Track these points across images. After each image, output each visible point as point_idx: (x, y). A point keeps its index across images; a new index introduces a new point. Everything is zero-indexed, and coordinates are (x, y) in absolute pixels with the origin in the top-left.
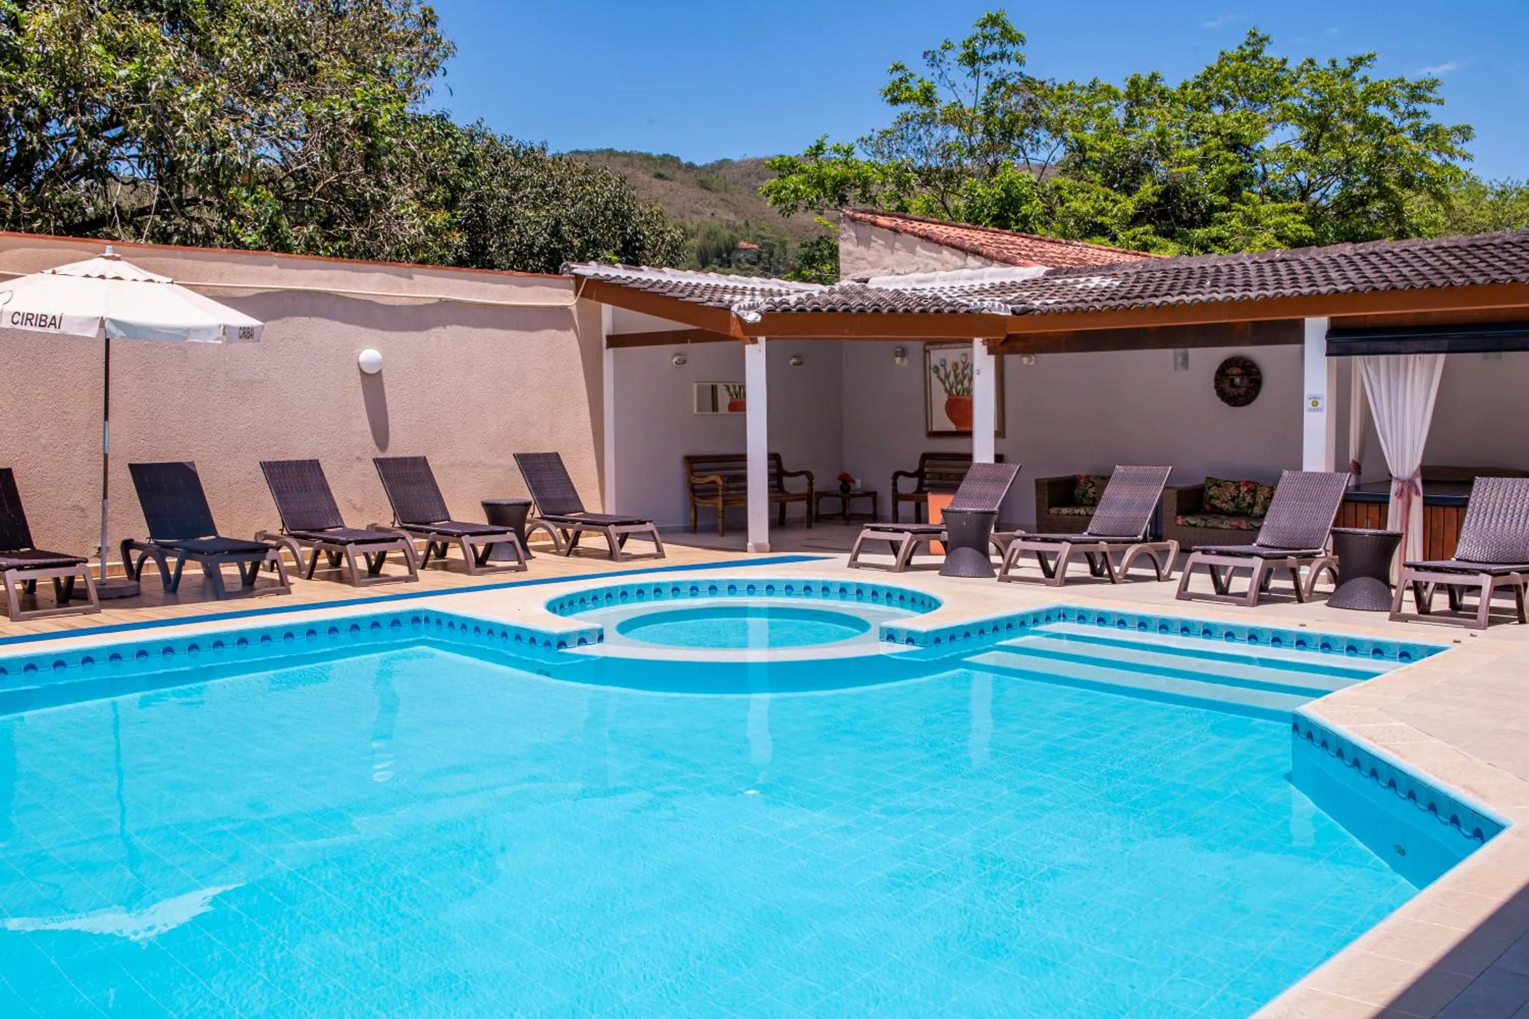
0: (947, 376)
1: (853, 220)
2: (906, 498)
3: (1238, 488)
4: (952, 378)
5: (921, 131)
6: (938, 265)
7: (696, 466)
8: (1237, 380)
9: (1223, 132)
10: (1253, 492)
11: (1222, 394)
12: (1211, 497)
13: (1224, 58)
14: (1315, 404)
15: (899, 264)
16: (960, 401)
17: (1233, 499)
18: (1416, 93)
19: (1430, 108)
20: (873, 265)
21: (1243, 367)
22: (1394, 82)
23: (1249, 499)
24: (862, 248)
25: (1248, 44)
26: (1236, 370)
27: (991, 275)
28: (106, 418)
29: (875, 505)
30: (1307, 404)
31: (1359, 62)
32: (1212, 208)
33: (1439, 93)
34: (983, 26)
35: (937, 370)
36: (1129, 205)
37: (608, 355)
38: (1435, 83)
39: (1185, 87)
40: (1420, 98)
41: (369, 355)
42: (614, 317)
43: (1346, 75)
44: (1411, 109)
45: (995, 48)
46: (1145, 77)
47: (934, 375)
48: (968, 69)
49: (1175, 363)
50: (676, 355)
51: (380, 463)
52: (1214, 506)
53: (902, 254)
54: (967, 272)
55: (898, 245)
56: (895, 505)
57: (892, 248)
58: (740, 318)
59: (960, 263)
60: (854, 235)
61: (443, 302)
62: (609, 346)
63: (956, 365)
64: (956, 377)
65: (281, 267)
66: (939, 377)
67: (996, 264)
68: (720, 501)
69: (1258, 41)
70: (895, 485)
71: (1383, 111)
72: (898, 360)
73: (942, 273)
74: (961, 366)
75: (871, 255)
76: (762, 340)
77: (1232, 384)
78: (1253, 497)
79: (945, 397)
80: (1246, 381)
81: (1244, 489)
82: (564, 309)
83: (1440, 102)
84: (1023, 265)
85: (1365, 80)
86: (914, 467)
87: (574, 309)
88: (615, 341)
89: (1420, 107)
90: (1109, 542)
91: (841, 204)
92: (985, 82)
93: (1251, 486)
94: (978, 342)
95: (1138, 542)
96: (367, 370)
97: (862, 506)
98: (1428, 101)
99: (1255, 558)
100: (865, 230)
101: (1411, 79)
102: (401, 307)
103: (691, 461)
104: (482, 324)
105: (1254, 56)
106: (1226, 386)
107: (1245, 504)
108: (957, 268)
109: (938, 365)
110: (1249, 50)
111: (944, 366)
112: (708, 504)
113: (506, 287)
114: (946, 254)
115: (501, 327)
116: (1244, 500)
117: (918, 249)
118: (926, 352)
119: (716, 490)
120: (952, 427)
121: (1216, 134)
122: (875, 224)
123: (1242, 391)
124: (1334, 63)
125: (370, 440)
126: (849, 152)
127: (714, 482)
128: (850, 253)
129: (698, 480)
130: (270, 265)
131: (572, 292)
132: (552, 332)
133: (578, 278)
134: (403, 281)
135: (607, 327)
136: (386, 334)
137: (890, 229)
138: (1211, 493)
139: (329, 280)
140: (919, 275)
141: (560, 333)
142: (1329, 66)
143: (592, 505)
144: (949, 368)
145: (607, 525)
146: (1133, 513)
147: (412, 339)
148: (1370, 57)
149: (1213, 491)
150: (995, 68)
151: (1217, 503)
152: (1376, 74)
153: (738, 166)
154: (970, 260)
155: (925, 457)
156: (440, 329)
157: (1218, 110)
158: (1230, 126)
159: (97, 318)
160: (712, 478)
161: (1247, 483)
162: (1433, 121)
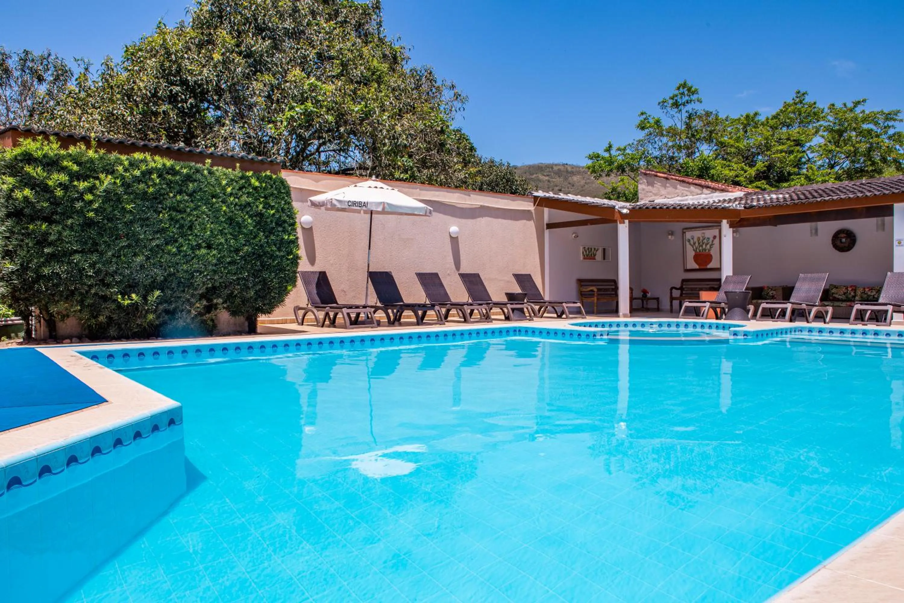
0: (694, 243)
1: (646, 174)
2: (676, 299)
3: (847, 289)
4: (697, 244)
5: (656, 139)
6: (688, 193)
7: (582, 283)
8: (844, 240)
9: (792, 139)
10: (855, 290)
11: (835, 246)
12: (833, 293)
13: (786, 105)
14: (900, 243)
15: (668, 193)
16: (700, 255)
17: (845, 294)
18: (889, 117)
19: (896, 124)
20: (655, 195)
21: (846, 234)
22: (878, 113)
23: (852, 294)
24: (650, 187)
25: (797, 97)
26: (843, 235)
27: (717, 197)
28: (369, 249)
29: (658, 304)
30: (895, 243)
31: (857, 104)
32: (790, 174)
33: (900, 116)
34: (678, 89)
35: (689, 241)
36: (752, 172)
37: (547, 232)
38: (899, 112)
39: (768, 119)
40: (892, 119)
41: (454, 229)
42: (550, 215)
43: (851, 110)
44: (886, 124)
45: (686, 98)
46: (752, 114)
47: (687, 243)
48: (676, 110)
49: (811, 233)
50: (574, 233)
51: (461, 275)
52: (835, 297)
53: (670, 189)
54: (703, 196)
55: (668, 185)
56: (671, 302)
57: (665, 187)
58: (620, 212)
59: (700, 192)
60: (645, 181)
61: (482, 207)
62: (547, 228)
63: (699, 238)
64: (699, 244)
65: (420, 190)
66: (690, 244)
67: (718, 192)
68: (595, 298)
69: (801, 95)
70: (671, 293)
71: (871, 126)
72: (670, 237)
73: (691, 197)
74: (701, 238)
75: (654, 190)
76: (627, 221)
77: (841, 242)
78: (855, 293)
79: (693, 253)
80: (849, 240)
81: (850, 289)
82: (529, 211)
83: (901, 121)
84: (732, 192)
85: (863, 112)
86: (679, 286)
87: (533, 212)
88: (550, 226)
89: (891, 123)
90: (807, 305)
91: (622, 173)
92: (685, 115)
93: (854, 288)
94: (724, 222)
95: (816, 306)
96: (452, 235)
97: (652, 304)
98: (895, 120)
99: (889, 306)
100: (651, 179)
101: (886, 111)
102: (466, 209)
103: (581, 282)
104: (496, 217)
105: (801, 102)
106: (838, 243)
107: (850, 296)
108: (698, 194)
109: (690, 238)
110: (798, 100)
111: (693, 239)
112: (590, 300)
113: (506, 201)
114: (692, 188)
115: (505, 218)
116: (850, 294)
117: (678, 186)
118: (684, 233)
119: (594, 295)
120: (697, 267)
121: (788, 139)
122: (656, 176)
123: (847, 245)
124: (845, 105)
125: (454, 267)
126: (625, 149)
127: (592, 291)
128: (643, 190)
129: (584, 290)
130: (416, 189)
131: (532, 204)
132: (525, 221)
133: (536, 198)
134: (467, 197)
135: (546, 220)
136: (460, 220)
137: (664, 178)
138: (833, 291)
139: (438, 196)
140: (679, 198)
141: (528, 222)
142: (842, 106)
143: (547, 298)
144: (695, 240)
145: (562, 303)
146: (812, 294)
147: (470, 222)
148: (864, 101)
149: (834, 291)
150: (689, 107)
151: (837, 296)
152: (868, 108)
153: (521, 168)
154: (705, 190)
155: (684, 281)
156: (481, 218)
157: (785, 129)
158: (795, 136)
159: (381, 203)
160: (591, 288)
161: (851, 287)
162: (897, 130)
